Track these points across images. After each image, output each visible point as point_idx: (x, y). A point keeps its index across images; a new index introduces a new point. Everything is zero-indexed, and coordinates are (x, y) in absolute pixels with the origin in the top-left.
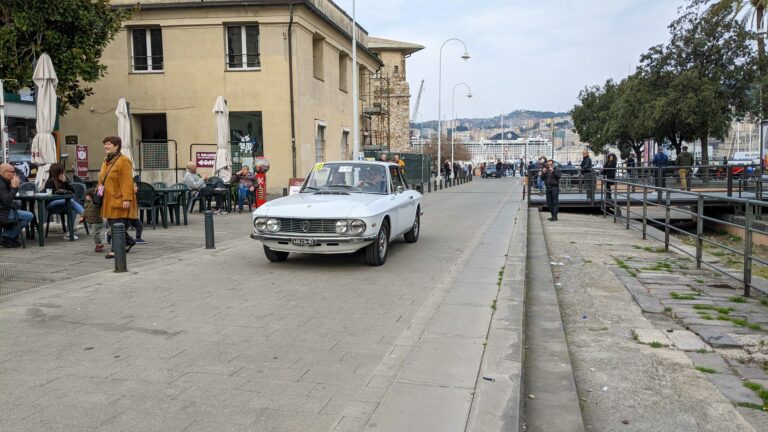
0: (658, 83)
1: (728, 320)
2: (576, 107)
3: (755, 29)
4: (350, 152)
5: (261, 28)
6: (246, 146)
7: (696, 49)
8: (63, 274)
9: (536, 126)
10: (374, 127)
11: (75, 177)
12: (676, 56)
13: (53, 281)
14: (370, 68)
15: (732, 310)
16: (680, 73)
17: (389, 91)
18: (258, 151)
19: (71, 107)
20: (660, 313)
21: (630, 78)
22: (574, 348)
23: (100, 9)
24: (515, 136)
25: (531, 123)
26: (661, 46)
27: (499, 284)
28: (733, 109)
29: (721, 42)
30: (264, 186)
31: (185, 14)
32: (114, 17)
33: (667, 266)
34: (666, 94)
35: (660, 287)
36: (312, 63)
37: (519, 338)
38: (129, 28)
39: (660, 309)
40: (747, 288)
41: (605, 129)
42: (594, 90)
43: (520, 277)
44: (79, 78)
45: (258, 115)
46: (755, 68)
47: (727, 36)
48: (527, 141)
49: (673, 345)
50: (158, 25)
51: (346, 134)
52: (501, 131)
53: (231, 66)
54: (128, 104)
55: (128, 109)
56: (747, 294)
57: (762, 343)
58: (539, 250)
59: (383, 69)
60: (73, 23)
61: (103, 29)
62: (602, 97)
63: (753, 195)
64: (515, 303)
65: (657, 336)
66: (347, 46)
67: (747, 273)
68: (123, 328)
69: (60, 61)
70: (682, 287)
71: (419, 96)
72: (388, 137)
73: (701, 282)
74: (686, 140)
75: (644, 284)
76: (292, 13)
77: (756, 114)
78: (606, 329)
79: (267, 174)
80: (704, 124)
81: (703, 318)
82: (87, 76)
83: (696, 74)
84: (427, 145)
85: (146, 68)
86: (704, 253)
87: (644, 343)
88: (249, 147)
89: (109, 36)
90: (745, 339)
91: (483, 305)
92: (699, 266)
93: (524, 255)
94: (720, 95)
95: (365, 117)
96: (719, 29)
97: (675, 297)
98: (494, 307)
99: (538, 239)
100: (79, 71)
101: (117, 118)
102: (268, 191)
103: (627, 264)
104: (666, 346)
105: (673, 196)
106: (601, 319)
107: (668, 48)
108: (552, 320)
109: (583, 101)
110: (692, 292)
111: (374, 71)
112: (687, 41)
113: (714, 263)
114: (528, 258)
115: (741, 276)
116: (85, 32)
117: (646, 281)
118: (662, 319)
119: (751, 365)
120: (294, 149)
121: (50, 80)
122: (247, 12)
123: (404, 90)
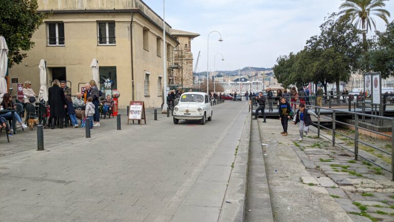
0: (315, 54)
1: (346, 172)
2: (276, 66)
3: (361, 29)
4: (162, 87)
5: (116, 24)
6: (108, 84)
7: (333, 37)
8: (10, 152)
9: (256, 75)
10: (175, 75)
11: (16, 101)
12: (323, 41)
13: (4, 155)
14: (172, 45)
15: (348, 167)
16: (326, 50)
17: (182, 57)
18: (114, 86)
19: (15, 63)
20: (315, 169)
21: (301, 51)
22: (272, 187)
23: (31, 13)
24: (246, 80)
25: (254, 73)
26: (316, 36)
27: (236, 155)
28: (351, 67)
29: (345, 35)
30: (117, 105)
31: (77, 16)
32: (39, 17)
33: (318, 145)
34: (319, 60)
35: (314, 155)
36: (142, 42)
37: (244, 182)
38: (46, 22)
39: (314, 166)
40: (356, 156)
41: (290, 77)
42: (284, 57)
43: (246, 151)
44: (20, 49)
45: (114, 68)
46: (361, 47)
47: (348, 31)
48: (252, 82)
49: (320, 184)
50: (62, 22)
51: (160, 78)
52: (239, 77)
53: (101, 43)
54: (45, 62)
55: (45, 64)
56: (356, 159)
57: (362, 183)
58: (256, 137)
59: (179, 45)
60: (17, 20)
61: (33, 23)
62: (288, 61)
63: (360, 110)
64: (243, 164)
65: (312, 180)
66: (160, 33)
67: (356, 148)
68: (42, 180)
69: (10, 40)
70: (325, 156)
71: (198, 60)
72: (182, 80)
73: (335, 153)
74: (329, 83)
75: (307, 154)
76: (132, 17)
77: (362, 70)
78: (287, 177)
79: (118, 99)
80: (337, 75)
81: (335, 171)
82: (24, 48)
83: (333, 50)
84: (202, 84)
85: (55, 44)
86: (336, 138)
87: (306, 184)
88: (110, 84)
89: (36, 27)
90: (354, 181)
91: (227, 166)
92: (334, 145)
93: (248, 140)
94: (345, 60)
95: (170, 70)
96: (344, 28)
97: (322, 160)
98: (233, 166)
99: (256, 132)
100: (19, 45)
101: (39, 69)
102: (119, 108)
103: (299, 144)
104: (316, 185)
105: (321, 111)
106: (286, 172)
107: (319, 37)
108: (261, 172)
109: (279, 63)
110: (331, 158)
111: (175, 47)
112: (329, 34)
113: (341, 143)
114: (251, 141)
115: (353, 150)
116: (23, 25)
117: (308, 153)
118: (315, 172)
119: (357, 194)
120: (133, 86)
121: (4, 50)
122: (109, 16)
123: (190, 56)
